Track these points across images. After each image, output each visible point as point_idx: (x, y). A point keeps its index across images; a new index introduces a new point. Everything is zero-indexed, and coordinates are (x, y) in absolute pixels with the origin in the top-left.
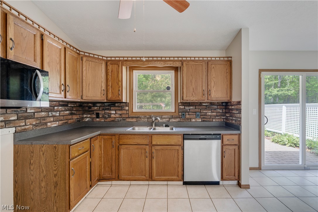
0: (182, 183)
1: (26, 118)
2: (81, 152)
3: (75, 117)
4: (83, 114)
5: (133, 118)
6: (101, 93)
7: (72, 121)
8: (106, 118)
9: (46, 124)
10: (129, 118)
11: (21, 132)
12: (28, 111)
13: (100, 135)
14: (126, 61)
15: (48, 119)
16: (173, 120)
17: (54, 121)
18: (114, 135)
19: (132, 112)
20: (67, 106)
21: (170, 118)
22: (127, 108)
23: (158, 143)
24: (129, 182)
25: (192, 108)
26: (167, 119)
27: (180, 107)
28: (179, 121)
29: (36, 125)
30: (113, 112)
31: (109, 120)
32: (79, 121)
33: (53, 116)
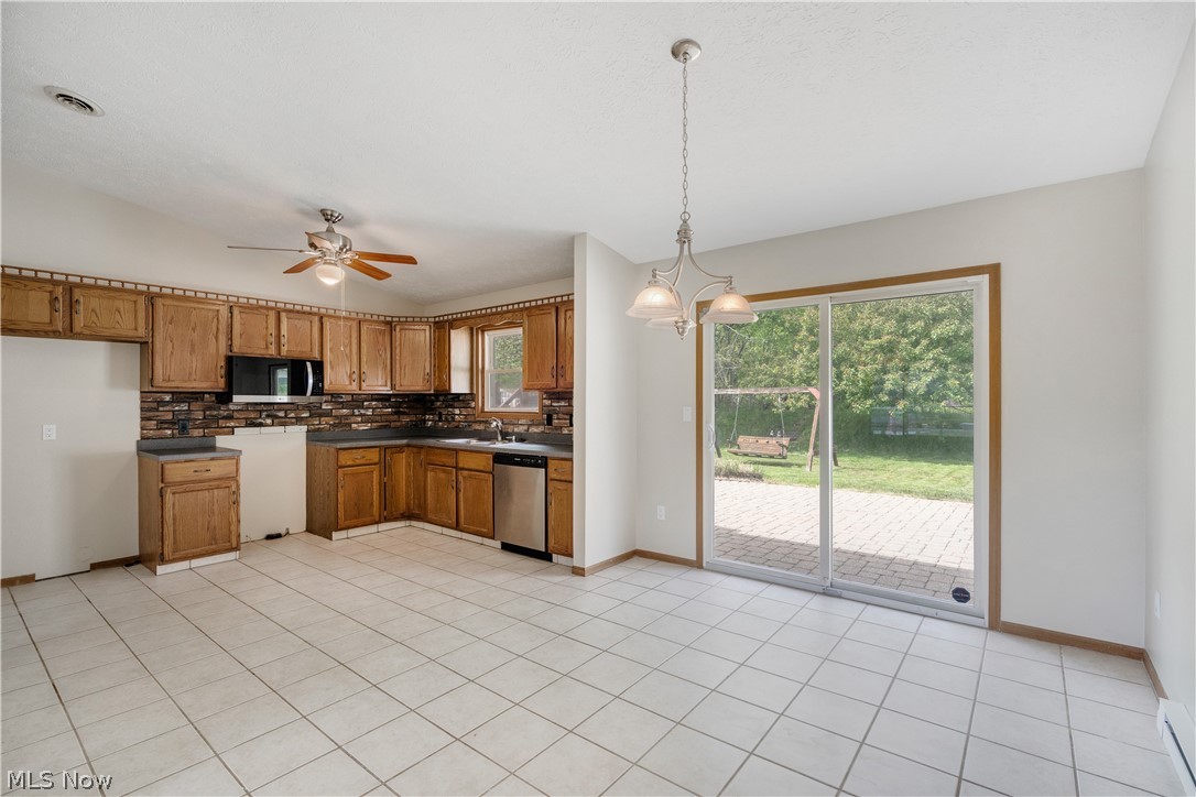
0: (498, 544)
1: (321, 416)
2: (358, 462)
3: (405, 419)
4: (424, 415)
5: (481, 422)
6: (424, 379)
7: (399, 424)
8: (449, 422)
9: (350, 425)
10: (476, 422)
11: (314, 431)
12: (324, 407)
13: (408, 446)
14: (455, 320)
15: (353, 419)
16: (534, 430)
17: (362, 422)
18: (422, 447)
19: (483, 411)
20: (388, 400)
21: (529, 426)
22: (473, 404)
23: (466, 466)
24: (440, 528)
25: (563, 404)
26: (526, 427)
27: (545, 401)
28: (543, 432)
29: (334, 425)
30: (457, 411)
31: (453, 424)
32: (416, 425)
33: (361, 415)
